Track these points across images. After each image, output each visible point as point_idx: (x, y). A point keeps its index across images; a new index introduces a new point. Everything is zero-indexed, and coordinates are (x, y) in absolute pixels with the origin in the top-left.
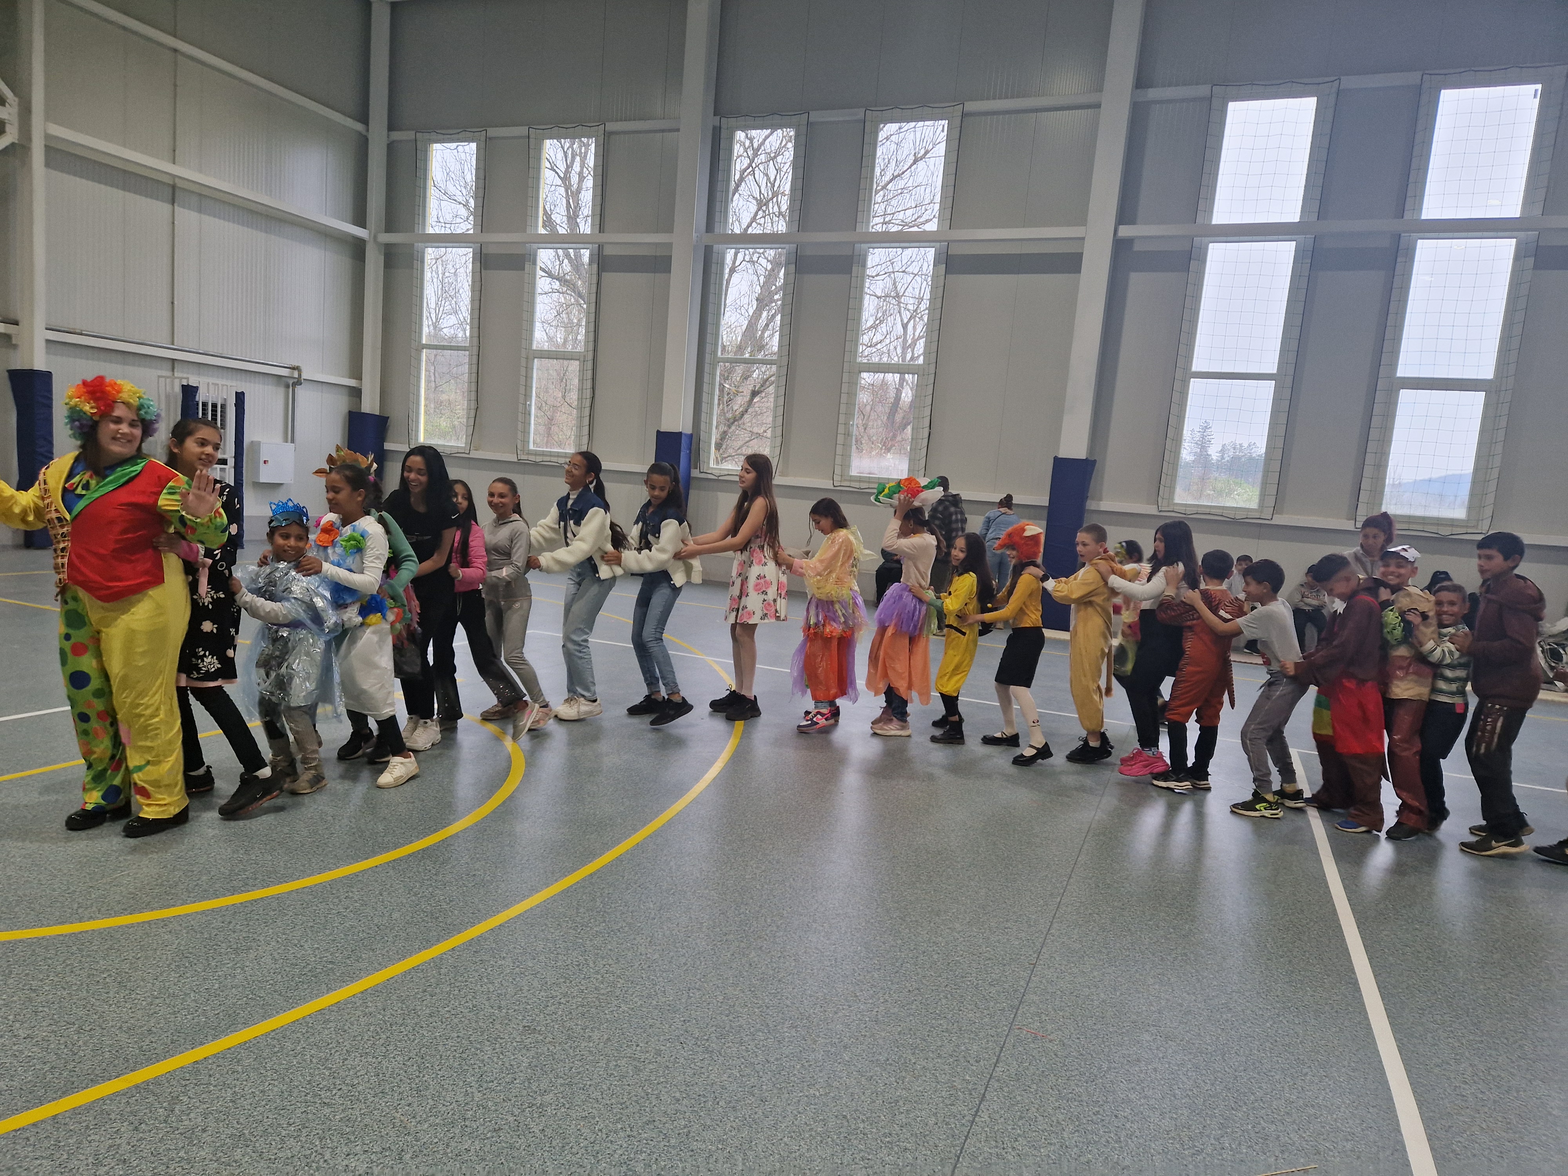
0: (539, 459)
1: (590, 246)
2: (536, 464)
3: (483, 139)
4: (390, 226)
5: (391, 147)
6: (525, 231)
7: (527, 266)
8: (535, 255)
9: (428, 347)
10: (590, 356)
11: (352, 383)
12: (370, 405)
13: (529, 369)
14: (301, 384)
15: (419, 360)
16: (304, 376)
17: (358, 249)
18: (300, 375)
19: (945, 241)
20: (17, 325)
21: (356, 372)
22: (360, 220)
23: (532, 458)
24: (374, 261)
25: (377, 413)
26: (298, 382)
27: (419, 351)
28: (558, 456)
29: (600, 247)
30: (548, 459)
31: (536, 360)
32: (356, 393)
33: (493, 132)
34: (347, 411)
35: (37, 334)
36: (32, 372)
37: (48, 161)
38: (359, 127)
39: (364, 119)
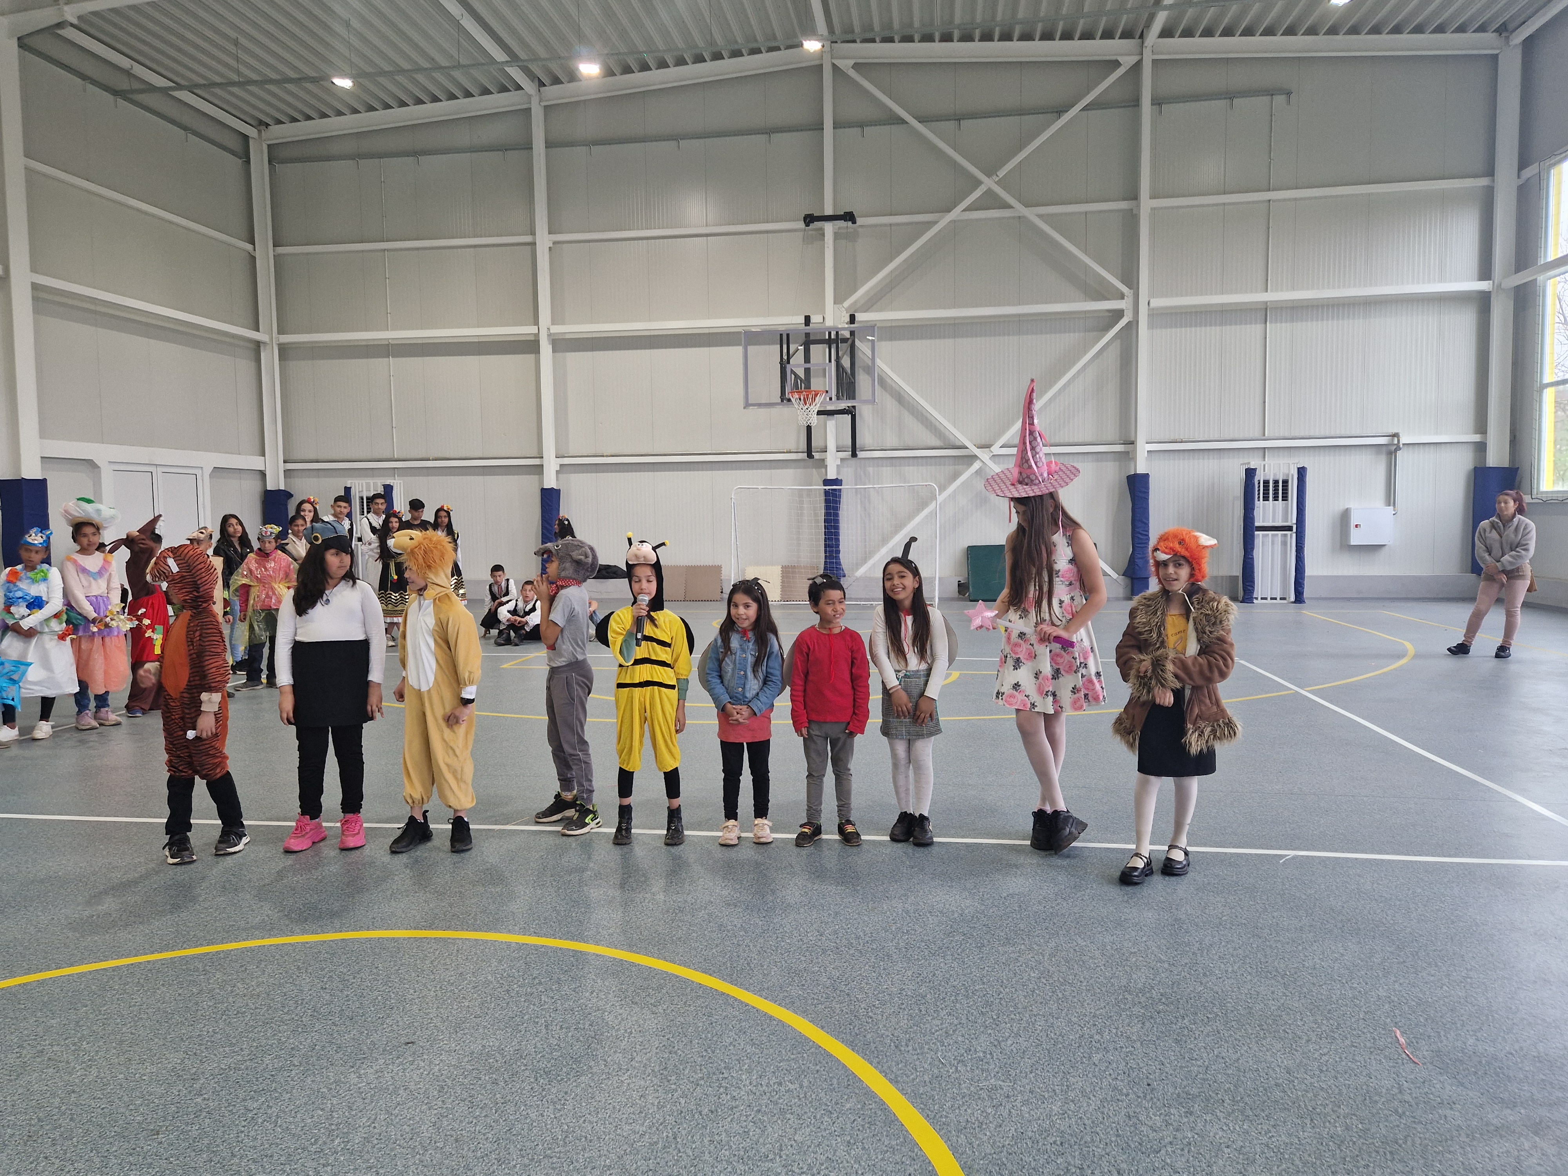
4: (1518, 268)
5: (1520, 189)
9: (1550, 385)
11: (1477, 438)
12: (1496, 457)
14: (1400, 449)
15: (1541, 401)
16: (1404, 440)
17: (1481, 303)
18: (1399, 441)
20: (1132, 443)
21: (1480, 428)
24: (1502, 311)
25: (1506, 466)
26: (1398, 448)
27: (1541, 392)
32: (1481, 448)
34: (1470, 468)
35: (1143, 449)
36: (1136, 476)
37: (1151, 326)
38: (1484, 182)
39: (1490, 172)
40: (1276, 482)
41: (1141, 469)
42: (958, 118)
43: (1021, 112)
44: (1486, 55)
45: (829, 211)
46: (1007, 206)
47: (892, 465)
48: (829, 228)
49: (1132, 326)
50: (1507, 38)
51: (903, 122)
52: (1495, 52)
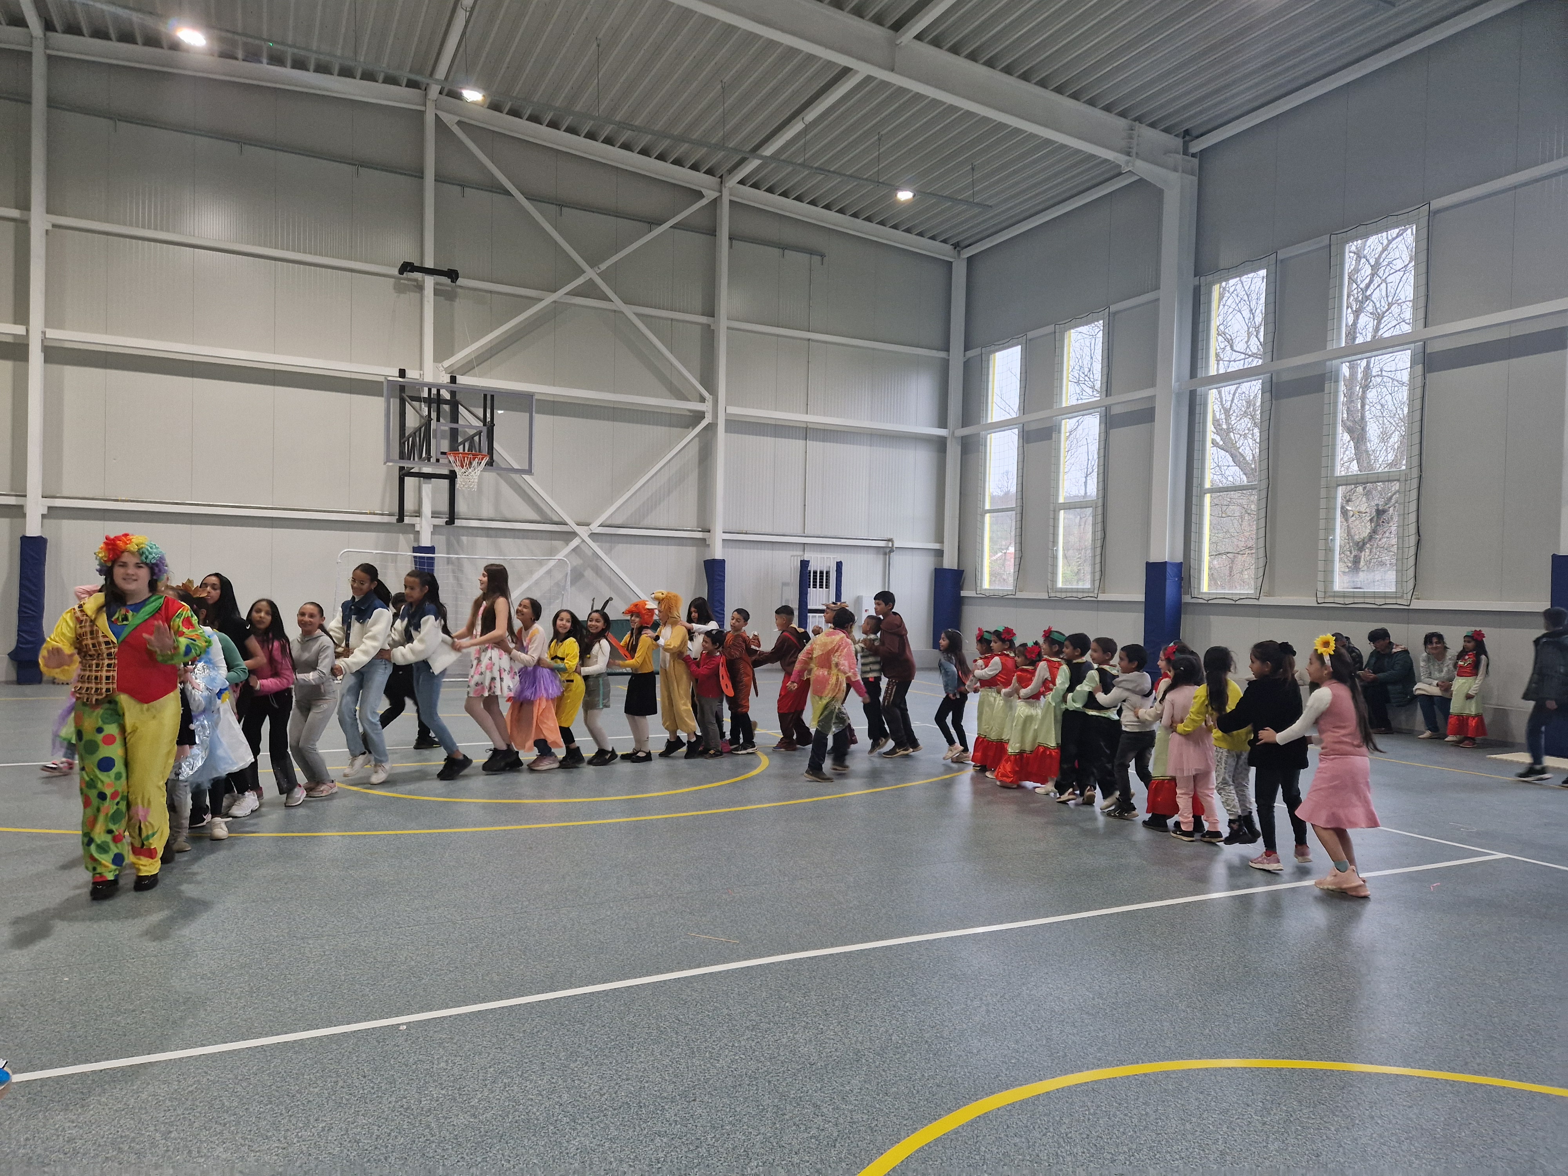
0: (1063, 595)
1: (1099, 410)
2: (1062, 600)
3: (1024, 342)
4: (965, 423)
5: (967, 364)
6: (1052, 408)
7: (1054, 436)
8: (1060, 426)
9: (989, 511)
10: (1100, 503)
11: (937, 546)
12: (950, 562)
13: (1056, 519)
14: (894, 551)
15: (983, 523)
16: (896, 545)
17: (941, 445)
18: (893, 545)
19: (1420, 341)
20: (709, 531)
21: (940, 539)
22: (943, 424)
23: (1058, 595)
24: (953, 452)
25: (956, 568)
26: (892, 550)
27: (983, 516)
28: (1077, 592)
29: (1108, 408)
30: (1069, 595)
31: (1062, 512)
32: (939, 553)
33: (1031, 335)
34: (933, 568)
35: (718, 536)
36: (714, 561)
37: (728, 430)
38: (942, 354)
39: (947, 349)
40: (821, 573)
41: (718, 556)
42: (561, 204)
43: (617, 214)
44: (944, 260)
45: (429, 264)
46: (606, 298)
47: (487, 536)
48: (429, 281)
49: (711, 428)
50: (959, 252)
51: (508, 193)
52: (951, 260)
